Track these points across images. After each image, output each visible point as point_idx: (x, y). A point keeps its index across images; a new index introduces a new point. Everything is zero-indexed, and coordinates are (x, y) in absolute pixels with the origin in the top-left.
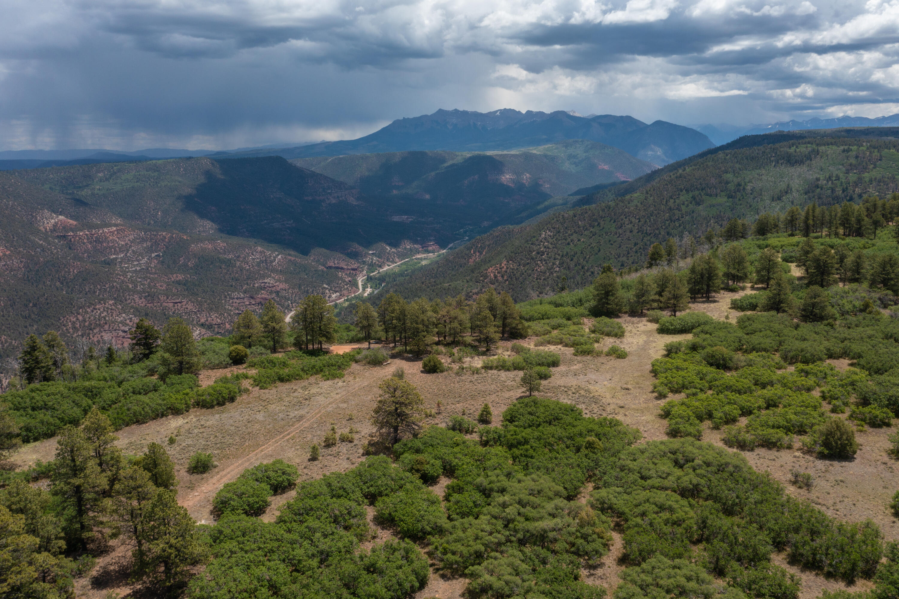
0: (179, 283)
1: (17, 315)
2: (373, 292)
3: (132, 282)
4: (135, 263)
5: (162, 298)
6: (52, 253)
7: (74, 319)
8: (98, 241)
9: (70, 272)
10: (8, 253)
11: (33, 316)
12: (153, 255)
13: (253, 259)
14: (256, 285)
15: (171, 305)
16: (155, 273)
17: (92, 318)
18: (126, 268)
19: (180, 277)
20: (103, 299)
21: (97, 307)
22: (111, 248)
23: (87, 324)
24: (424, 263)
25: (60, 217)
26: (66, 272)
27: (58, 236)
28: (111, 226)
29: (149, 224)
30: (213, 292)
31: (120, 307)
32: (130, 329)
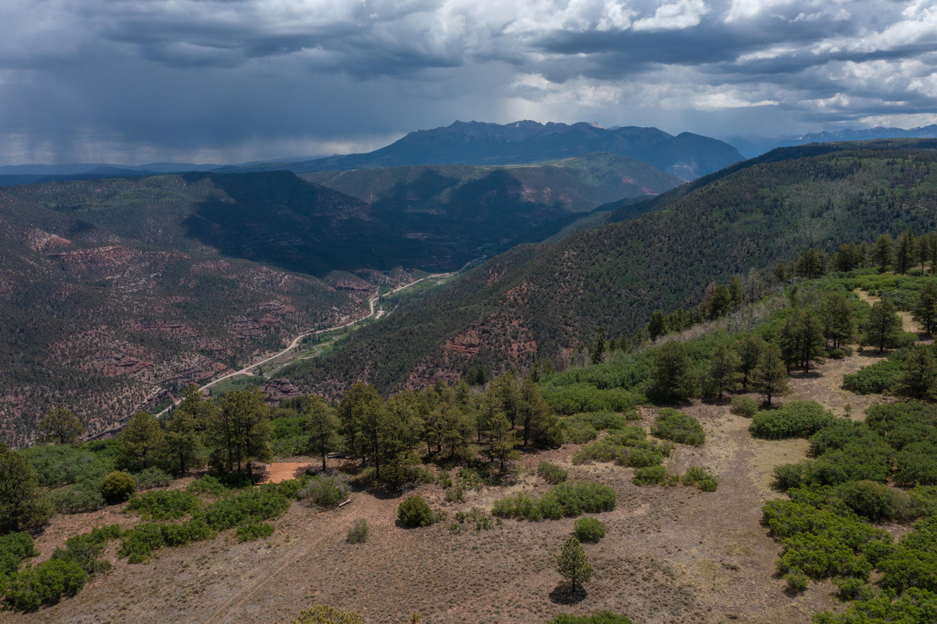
0: (178, 306)
2: (385, 314)
3: (128, 306)
4: (133, 284)
5: (160, 322)
6: (43, 274)
7: (64, 346)
8: (92, 261)
9: (61, 295)
11: (20, 343)
12: (152, 276)
13: (258, 280)
14: (261, 308)
15: (169, 329)
16: (153, 295)
17: (83, 345)
18: (123, 290)
19: (180, 299)
20: (95, 324)
22: (106, 268)
23: (77, 351)
24: (439, 283)
25: (53, 236)
26: (57, 294)
27: (50, 256)
28: (106, 245)
29: (149, 242)
30: (215, 315)
31: (113, 332)
32: (123, 357)
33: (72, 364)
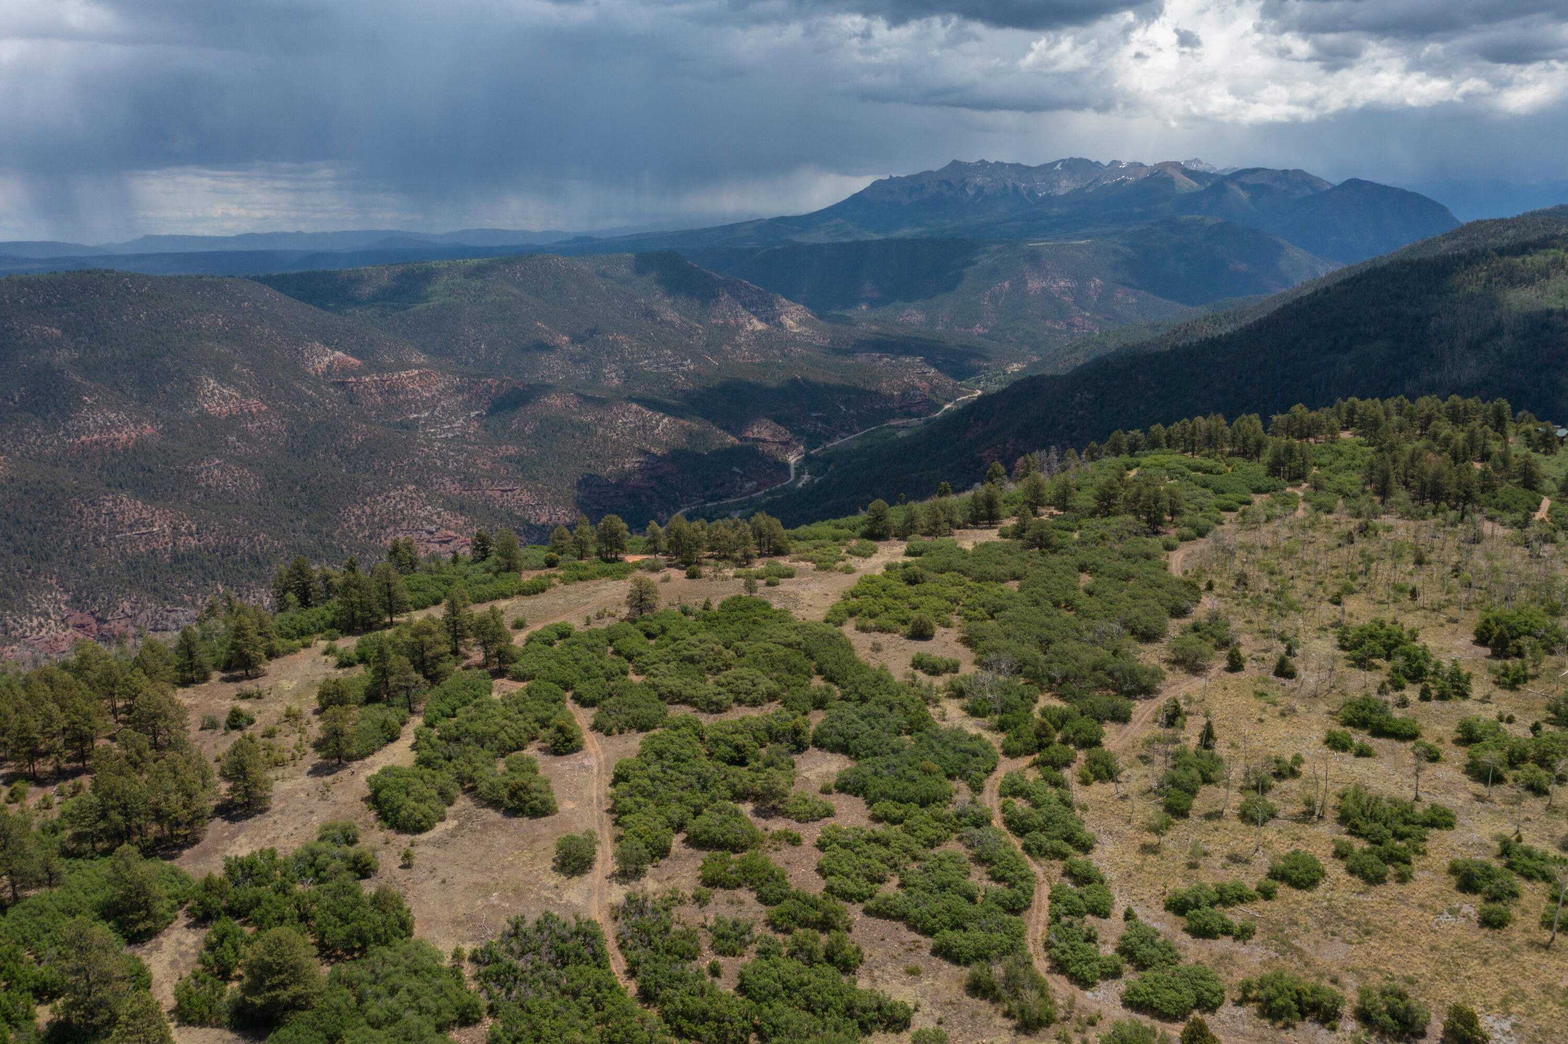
0: (509, 459)
1: (279, 503)
2: (812, 481)
3: (442, 457)
4: (446, 427)
5: (485, 483)
6: (325, 409)
7: (359, 512)
8: (391, 391)
9: (351, 440)
10: (264, 408)
11: (301, 506)
12: (473, 414)
13: (625, 423)
14: (627, 466)
15: (498, 494)
16: (475, 444)
17: (384, 511)
18: (433, 434)
19: (512, 450)
20: (399, 483)
21: (392, 494)
22: (409, 402)
23: (377, 519)
24: (901, 434)
25: (338, 354)
26: (346, 439)
27: (333, 383)
28: (410, 368)
29: (467, 363)
30: (561, 475)
31: (423, 495)
32: (437, 530)
33: (370, 538)
